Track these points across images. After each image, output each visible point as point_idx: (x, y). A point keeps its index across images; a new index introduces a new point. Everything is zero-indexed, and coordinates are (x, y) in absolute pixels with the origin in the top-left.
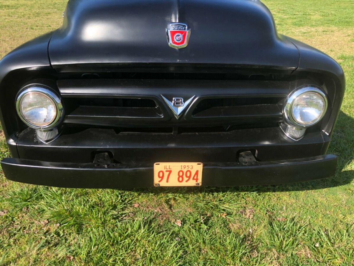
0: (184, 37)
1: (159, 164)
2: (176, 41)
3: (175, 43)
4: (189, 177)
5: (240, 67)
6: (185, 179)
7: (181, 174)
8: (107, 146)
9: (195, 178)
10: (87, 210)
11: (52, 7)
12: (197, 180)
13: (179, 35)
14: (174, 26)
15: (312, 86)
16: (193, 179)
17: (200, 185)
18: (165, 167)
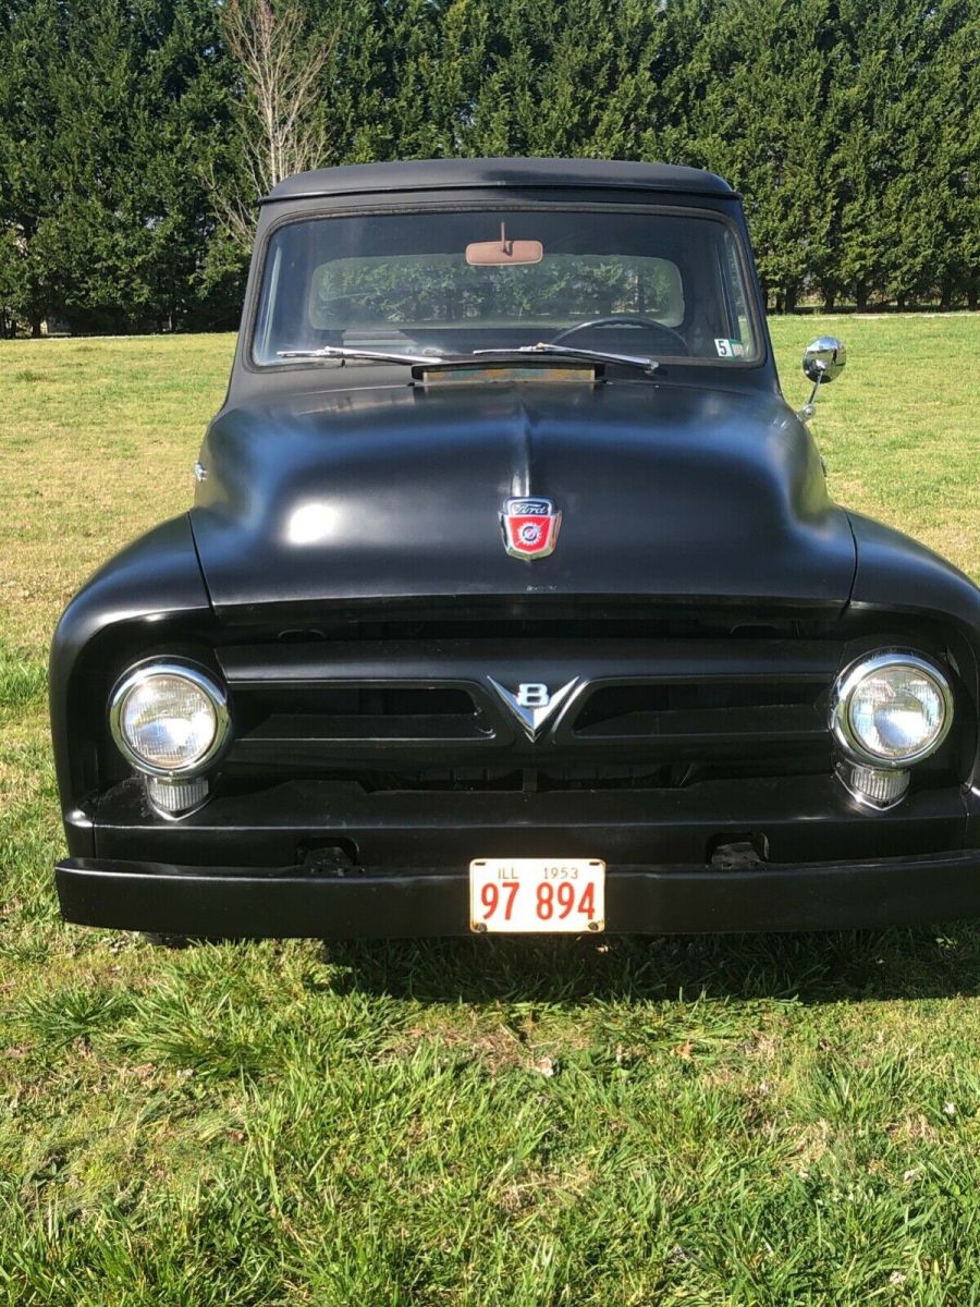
0: (544, 530)
1: (483, 864)
2: (525, 542)
3: (522, 546)
4: (569, 904)
5: (691, 602)
6: (558, 909)
7: (545, 894)
8: (340, 824)
9: (586, 906)
10: (270, 1036)
11: (34, 413)
12: (591, 912)
13: (532, 528)
14: (518, 506)
15: (901, 651)
16: (581, 910)
17: (601, 927)
18: (501, 874)
